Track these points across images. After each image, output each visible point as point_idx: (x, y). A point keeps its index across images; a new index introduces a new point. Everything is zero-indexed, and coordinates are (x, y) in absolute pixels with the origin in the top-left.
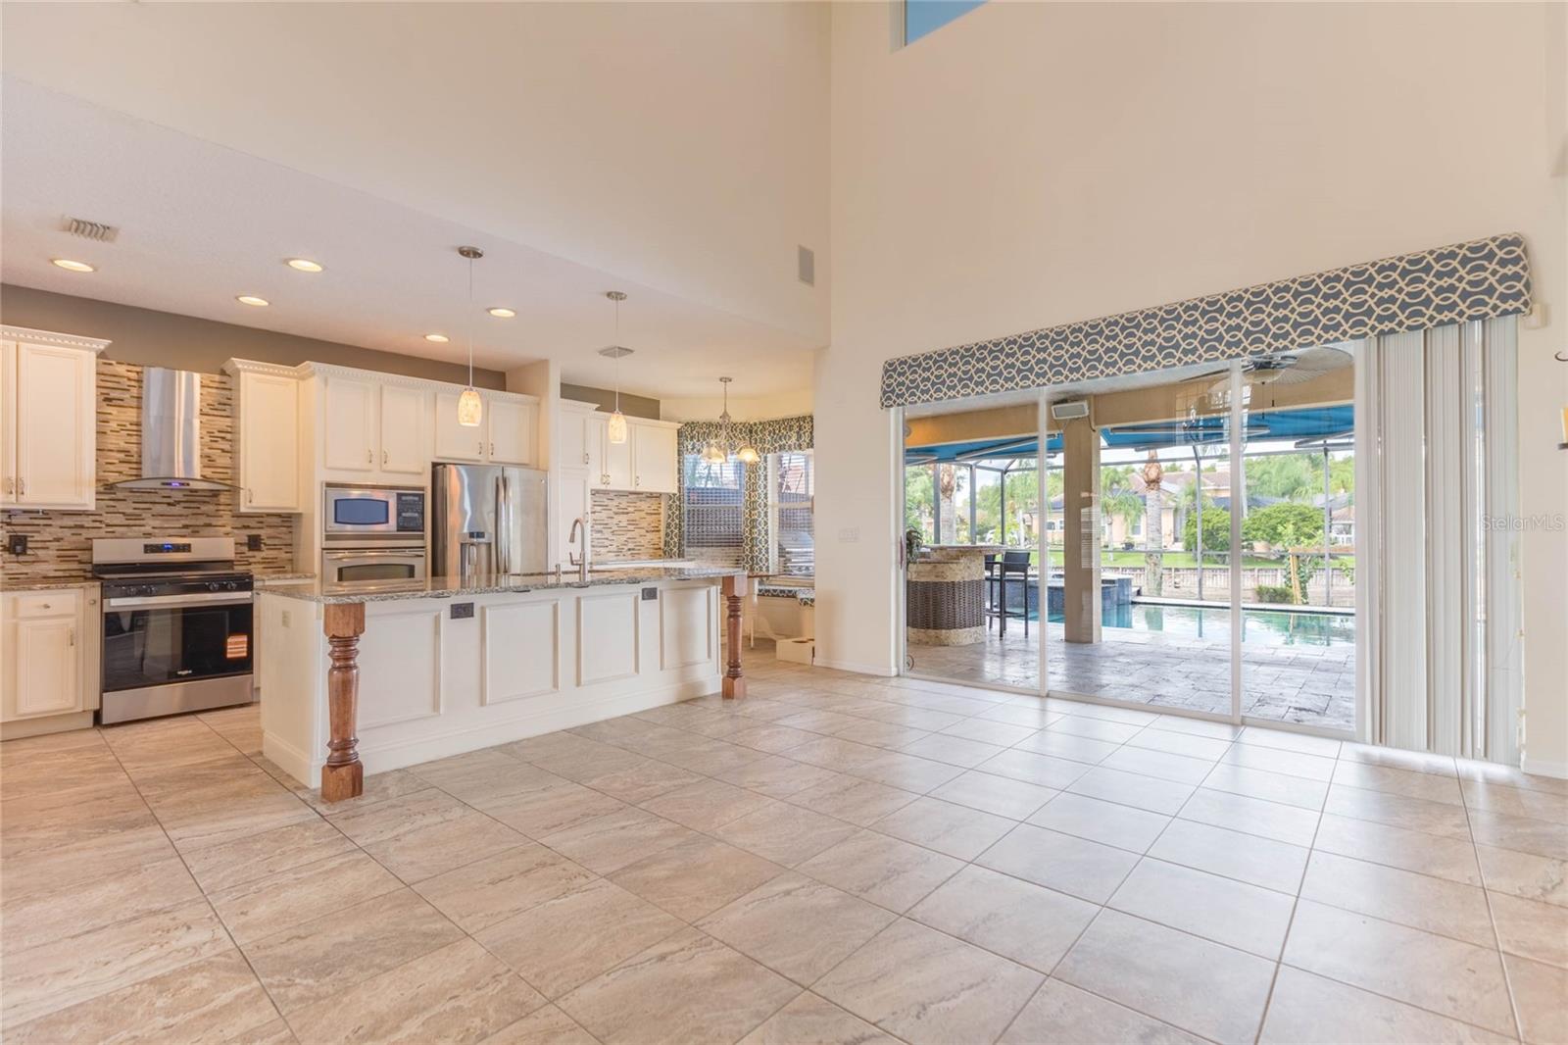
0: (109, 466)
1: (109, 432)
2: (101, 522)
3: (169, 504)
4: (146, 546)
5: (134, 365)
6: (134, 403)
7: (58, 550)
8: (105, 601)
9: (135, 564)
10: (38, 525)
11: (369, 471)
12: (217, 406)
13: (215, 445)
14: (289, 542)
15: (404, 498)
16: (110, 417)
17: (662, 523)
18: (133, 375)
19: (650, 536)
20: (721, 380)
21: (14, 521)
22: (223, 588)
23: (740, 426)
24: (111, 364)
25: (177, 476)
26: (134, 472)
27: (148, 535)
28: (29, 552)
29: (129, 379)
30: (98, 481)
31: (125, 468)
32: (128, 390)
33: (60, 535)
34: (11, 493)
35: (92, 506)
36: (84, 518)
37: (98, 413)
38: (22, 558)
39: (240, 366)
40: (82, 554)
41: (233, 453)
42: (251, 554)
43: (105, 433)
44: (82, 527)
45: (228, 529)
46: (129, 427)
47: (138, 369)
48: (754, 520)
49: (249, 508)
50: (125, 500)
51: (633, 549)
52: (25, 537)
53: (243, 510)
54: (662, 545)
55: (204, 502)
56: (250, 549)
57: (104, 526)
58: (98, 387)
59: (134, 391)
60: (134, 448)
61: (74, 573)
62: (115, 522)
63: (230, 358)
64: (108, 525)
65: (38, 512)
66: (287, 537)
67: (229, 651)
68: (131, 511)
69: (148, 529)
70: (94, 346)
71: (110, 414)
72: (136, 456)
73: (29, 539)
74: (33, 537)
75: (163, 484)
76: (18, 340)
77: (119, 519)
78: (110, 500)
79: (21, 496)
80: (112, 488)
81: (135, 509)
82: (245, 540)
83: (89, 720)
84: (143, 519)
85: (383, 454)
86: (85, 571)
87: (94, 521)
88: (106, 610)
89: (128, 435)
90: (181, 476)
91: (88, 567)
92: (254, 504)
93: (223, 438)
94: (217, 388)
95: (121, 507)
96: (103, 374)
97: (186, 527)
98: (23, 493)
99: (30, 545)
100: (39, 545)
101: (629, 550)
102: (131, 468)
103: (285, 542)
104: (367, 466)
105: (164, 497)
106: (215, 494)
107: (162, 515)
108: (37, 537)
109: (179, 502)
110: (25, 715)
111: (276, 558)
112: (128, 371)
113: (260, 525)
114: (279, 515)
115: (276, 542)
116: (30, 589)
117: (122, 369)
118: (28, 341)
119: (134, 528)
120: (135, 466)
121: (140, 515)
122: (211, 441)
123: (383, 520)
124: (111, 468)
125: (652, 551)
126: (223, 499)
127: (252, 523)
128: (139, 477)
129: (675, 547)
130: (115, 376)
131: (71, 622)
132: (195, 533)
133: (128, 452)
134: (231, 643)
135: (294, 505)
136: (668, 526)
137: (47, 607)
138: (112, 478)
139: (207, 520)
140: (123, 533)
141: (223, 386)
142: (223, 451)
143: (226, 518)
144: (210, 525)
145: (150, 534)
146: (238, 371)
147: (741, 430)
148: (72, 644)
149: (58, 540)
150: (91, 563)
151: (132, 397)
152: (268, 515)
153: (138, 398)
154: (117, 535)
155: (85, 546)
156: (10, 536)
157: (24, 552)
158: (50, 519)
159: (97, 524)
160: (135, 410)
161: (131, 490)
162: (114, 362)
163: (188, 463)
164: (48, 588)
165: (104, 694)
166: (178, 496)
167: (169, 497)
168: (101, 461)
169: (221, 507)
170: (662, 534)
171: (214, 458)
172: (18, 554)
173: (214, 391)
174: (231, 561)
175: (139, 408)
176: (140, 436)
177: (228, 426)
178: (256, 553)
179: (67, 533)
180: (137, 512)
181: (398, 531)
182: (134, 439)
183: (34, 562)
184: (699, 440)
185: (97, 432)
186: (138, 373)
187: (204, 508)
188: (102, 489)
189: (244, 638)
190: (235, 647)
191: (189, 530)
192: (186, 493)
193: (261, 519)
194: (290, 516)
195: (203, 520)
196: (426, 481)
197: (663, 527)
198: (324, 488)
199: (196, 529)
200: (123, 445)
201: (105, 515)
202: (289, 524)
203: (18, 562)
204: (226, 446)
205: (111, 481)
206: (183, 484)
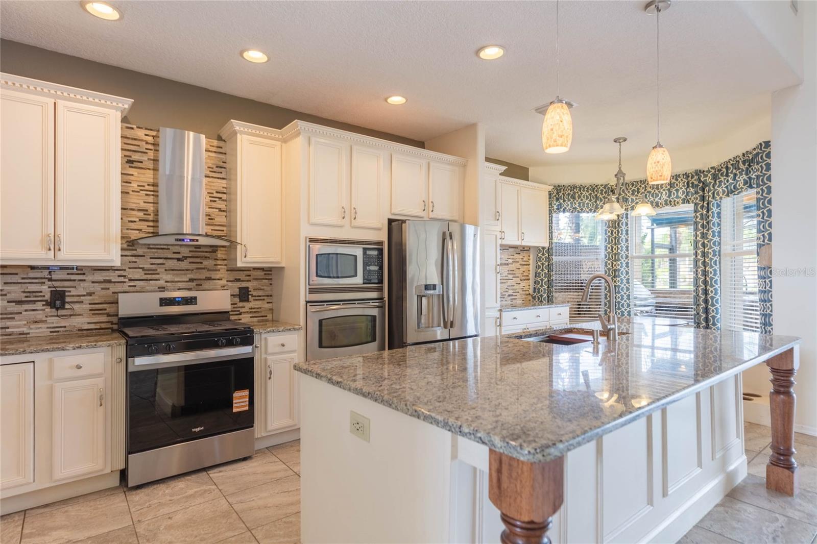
0: (131, 224)
1: (131, 193)
2: (124, 276)
3: (179, 260)
4: (161, 299)
5: (151, 130)
6: (151, 165)
7: (90, 304)
8: (130, 360)
9: (152, 317)
10: (74, 280)
11: (341, 227)
12: (215, 169)
13: (214, 205)
14: (270, 293)
15: (369, 253)
16: (131, 178)
17: (531, 272)
18: (150, 139)
19: (523, 284)
20: (615, 141)
21: (54, 277)
22: (230, 344)
23: (601, 188)
24: (132, 128)
25: (185, 232)
26: (151, 230)
27: (162, 289)
28: (67, 306)
29: (147, 143)
30: (122, 238)
31: (143, 226)
32: (146, 153)
33: (92, 290)
34: (50, 249)
35: (117, 263)
36: (111, 273)
37: (122, 174)
38: (61, 312)
39: (237, 128)
40: (109, 308)
41: (229, 211)
42: (241, 304)
43: (128, 193)
44: (109, 281)
45: (224, 282)
46: (147, 188)
47: (154, 133)
48: (615, 270)
49: (244, 262)
50: (144, 256)
51: (512, 295)
52: (64, 292)
53: (239, 264)
54: (531, 291)
55: (206, 257)
56: (241, 301)
57: (127, 280)
58: (122, 149)
59: (151, 154)
60: (151, 208)
61: (103, 326)
62: (137, 277)
63: (230, 120)
64: (130, 280)
65: (73, 268)
66: (268, 288)
67: (234, 405)
68: (147, 266)
69: (161, 283)
70: (120, 105)
71: (132, 175)
72: (152, 214)
73: (67, 294)
74: (70, 291)
75: (177, 240)
76: (56, 96)
77: (139, 274)
78: (132, 256)
79: (58, 253)
80: (133, 245)
81: (152, 264)
82: (237, 291)
83: (115, 481)
84: (158, 274)
85: (353, 211)
86: (112, 323)
87: (119, 276)
88: (131, 369)
89: (146, 195)
90: (188, 233)
91: (115, 319)
92: (248, 259)
93: (220, 198)
94: (215, 152)
95: (141, 262)
96: (126, 138)
97: (191, 280)
98: (59, 250)
99: (68, 299)
100: (75, 299)
101: (509, 296)
102: (148, 226)
103: (267, 293)
104: (340, 222)
105: (174, 253)
106: (214, 249)
107: (173, 270)
108: (74, 292)
109: (186, 258)
110: (59, 480)
111: (261, 308)
112: (146, 135)
113: (248, 278)
114: (262, 269)
115: (260, 293)
116: (63, 349)
117: (141, 133)
118: (65, 99)
119: (151, 282)
120: (151, 224)
121: (156, 270)
122: (211, 201)
123: (353, 274)
124: (133, 226)
125: (524, 297)
126: (220, 254)
127: (242, 276)
128: (156, 234)
129: (544, 293)
130: (135, 139)
131: (100, 381)
132: (199, 287)
133: (147, 211)
134: (237, 398)
135: (277, 259)
136: (537, 275)
137: (79, 367)
138: (134, 235)
139: (208, 274)
140: (143, 288)
141: (220, 150)
142: (220, 210)
143: (222, 273)
144: (209, 279)
145: (164, 288)
146: (235, 133)
147: (602, 190)
148: (101, 405)
149: (90, 294)
150: (117, 315)
151: (149, 159)
152: (255, 269)
153: (154, 160)
154: (137, 288)
155: (111, 300)
156: (51, 291)
157: (62, 307)
158: (84, 274)
159: (122, 279)
160: (152, 172)
161: (149, 247)
162: (134, 127)
163: (193, 220)
164: (80, 347)
165: (129, 456)
166: (185, 252)
167: (179, 253)
168: (125, 219)
169: (219, 262)
170: (531, 282)
171: (213, 216)
172: (57, 309)
173: (213, 155)
174: (228, 312)
175: (155, 170)
176: (157, 196)
177: (223, 188)
178: (245, 304)
179: (98, 287)
180: (153, 267)
181: (364, 283)
182: (151, 199)
183: (71, 315)
184: (564, 201)
185: (122, 192)
186: (153, 137)
187: (206, 263)
188: (125, 246)
189: (246, 393)
190: (240, 401)
191: (194, 284)
192: (191, 249)
193: (248, 273)
194: (270, 270)
195: (205, 274)
196: (384, 237)
197: (532, 276)
198: (308, 243)
199: (199, 282)
200: (143, 205)
201: (127, 270)
202: (270, 277)
203: (57, 316)
204: (222, 205)
205: (133, 238)
206: (193, 240)
